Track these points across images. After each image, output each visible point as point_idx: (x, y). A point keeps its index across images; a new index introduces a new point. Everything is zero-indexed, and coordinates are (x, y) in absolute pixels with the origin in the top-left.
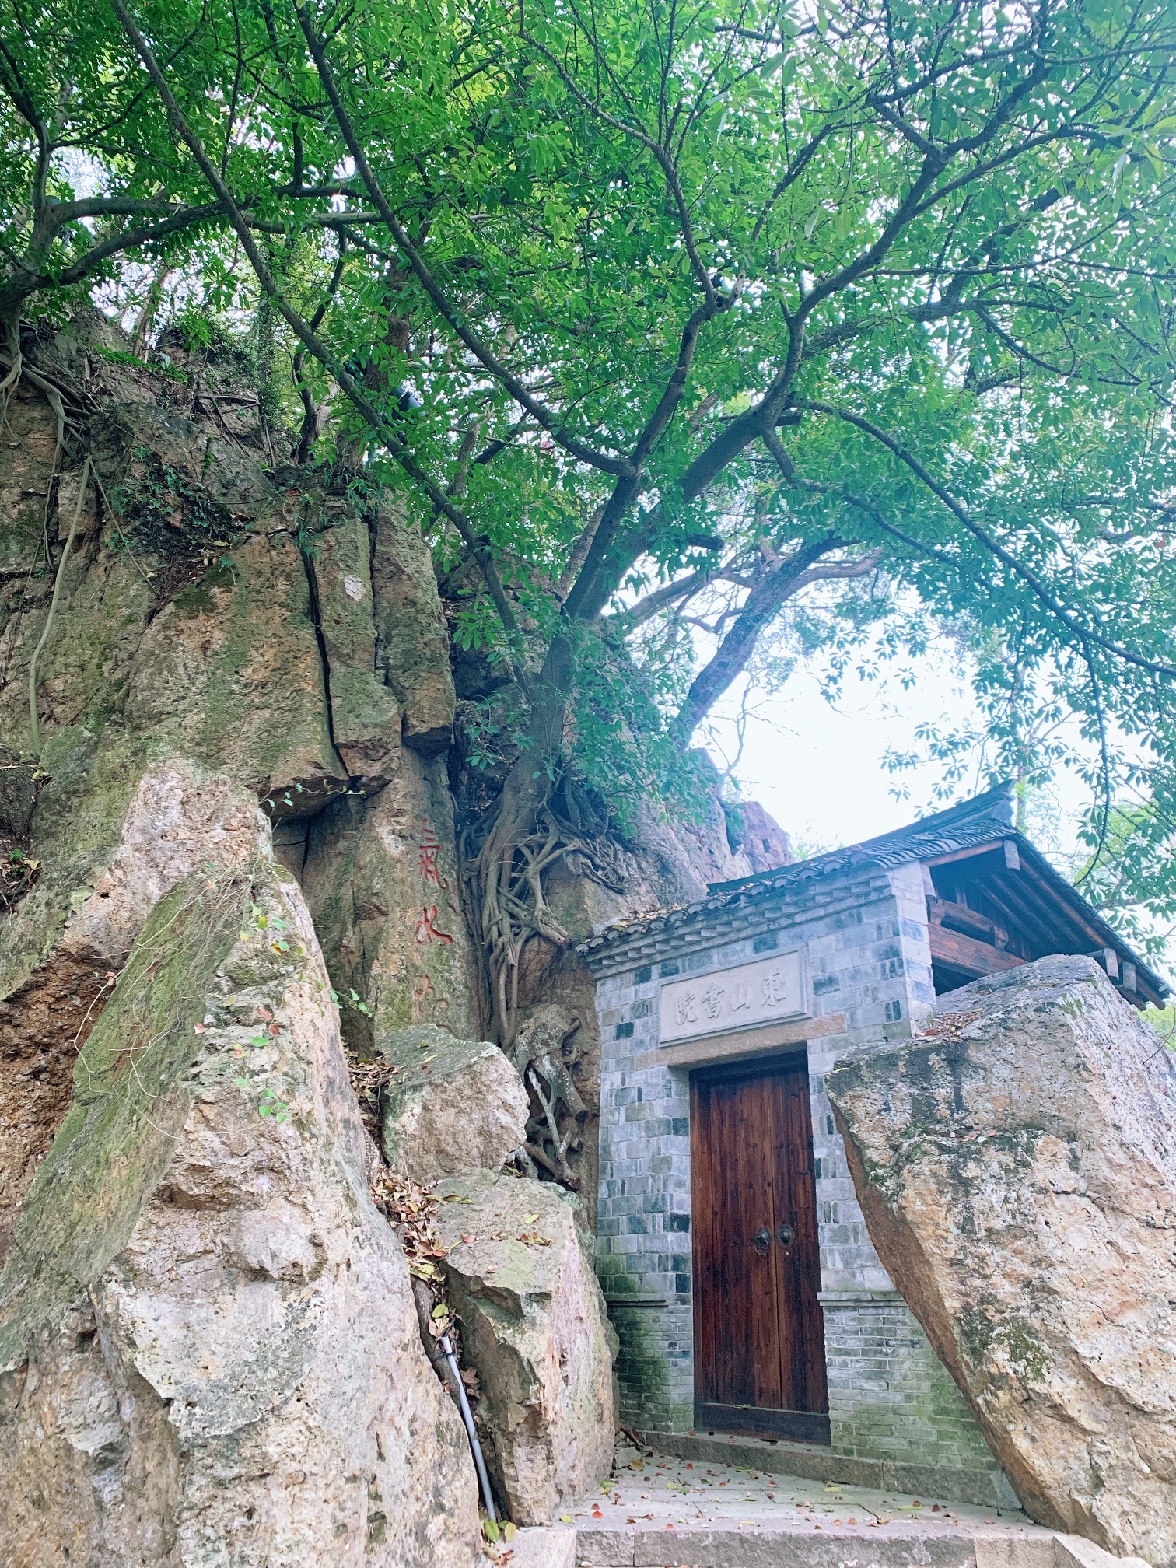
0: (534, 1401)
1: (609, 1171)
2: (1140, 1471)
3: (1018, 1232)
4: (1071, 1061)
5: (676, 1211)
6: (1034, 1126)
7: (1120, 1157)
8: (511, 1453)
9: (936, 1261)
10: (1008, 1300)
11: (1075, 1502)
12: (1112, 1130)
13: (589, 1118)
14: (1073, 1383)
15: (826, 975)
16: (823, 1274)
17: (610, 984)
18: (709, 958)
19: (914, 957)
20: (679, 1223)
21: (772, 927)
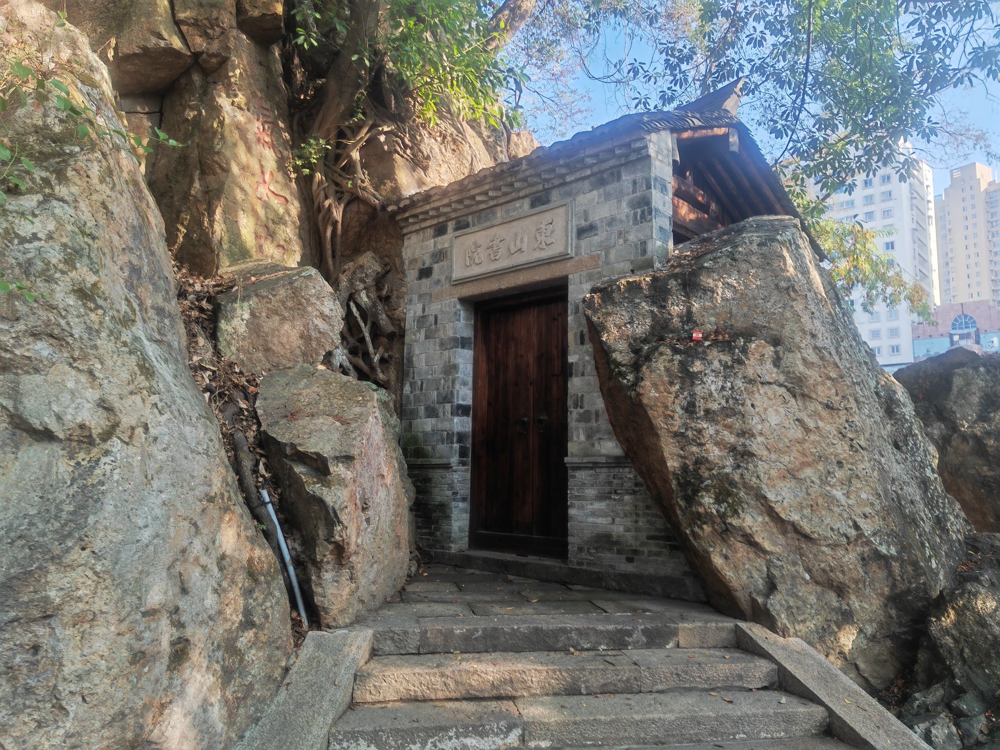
0: (338, 538)
1: (411, 375)
2: (804, 579)
3: (729, 412)
4: (783, 284)
5: (461, 402)
6: (749, 334)
7: (813, 357)
8: (319, 577)
9: (662, 433)
10: (717, 461)
11: (754, 601)
12: (809, 337)
13: (398, 336)
14: (760, 519)
15: (588, 223)
16: (570, 445)
17: (414, 238)
18: (494, 213)
19: (661, 207)
20: (463, 410)
21: (546, 186)
